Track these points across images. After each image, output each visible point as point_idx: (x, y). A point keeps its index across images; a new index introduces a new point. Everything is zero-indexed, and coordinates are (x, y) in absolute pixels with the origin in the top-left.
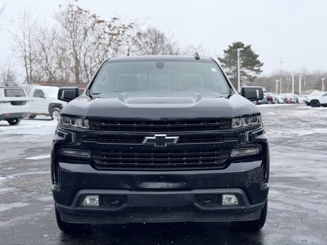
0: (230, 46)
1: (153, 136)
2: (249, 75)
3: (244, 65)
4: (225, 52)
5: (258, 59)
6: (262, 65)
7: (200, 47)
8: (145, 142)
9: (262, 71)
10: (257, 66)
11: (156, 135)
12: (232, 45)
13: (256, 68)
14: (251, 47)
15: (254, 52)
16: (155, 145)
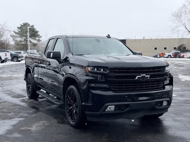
0: (21, 25)
1: (140, 75)
2: (33, 42)
3: (30, 37)
4: (18, 28)
5: (38, 33)
6: (41, 37)
7: (5, 24)
8: (136, 78)
9: (41, 41)
10: (38, 38)
11: (142, 75)
12: (22, 24)
13: (37, 39)
14: (34, 26)
15: (36, 30)
16: (141, 80)
